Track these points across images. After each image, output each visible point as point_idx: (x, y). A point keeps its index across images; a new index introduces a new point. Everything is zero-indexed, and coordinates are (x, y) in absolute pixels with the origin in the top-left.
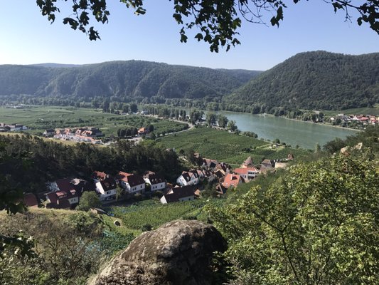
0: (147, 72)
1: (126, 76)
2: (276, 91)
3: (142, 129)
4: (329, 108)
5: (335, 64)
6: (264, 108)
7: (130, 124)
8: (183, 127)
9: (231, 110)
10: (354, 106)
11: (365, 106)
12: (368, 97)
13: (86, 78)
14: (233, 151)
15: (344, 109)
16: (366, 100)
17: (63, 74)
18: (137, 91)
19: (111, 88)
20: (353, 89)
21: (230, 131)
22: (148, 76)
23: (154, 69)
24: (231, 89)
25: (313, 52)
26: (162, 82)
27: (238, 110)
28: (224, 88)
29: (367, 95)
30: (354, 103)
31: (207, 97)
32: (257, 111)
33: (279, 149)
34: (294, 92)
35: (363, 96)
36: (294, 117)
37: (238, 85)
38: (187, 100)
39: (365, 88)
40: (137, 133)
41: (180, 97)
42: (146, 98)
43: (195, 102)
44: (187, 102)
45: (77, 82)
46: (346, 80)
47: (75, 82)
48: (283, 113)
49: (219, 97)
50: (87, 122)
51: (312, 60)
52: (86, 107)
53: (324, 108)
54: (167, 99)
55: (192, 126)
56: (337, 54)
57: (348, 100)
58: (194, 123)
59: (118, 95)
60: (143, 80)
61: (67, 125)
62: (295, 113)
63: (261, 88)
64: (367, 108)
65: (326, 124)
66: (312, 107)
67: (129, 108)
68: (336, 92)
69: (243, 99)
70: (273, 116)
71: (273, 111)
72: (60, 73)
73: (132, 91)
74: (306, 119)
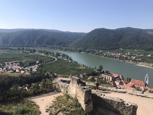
0: (39, 35)
1: (31, 36)
2: (87, 43)
3: (38, 62)
4: (105, 50)
5: (107, 33)
6: (83, 50)
7: (33, 59)
8: (53, 59)
9: (71, 50)
10: (113, 49)
11: (116, 49)
12: (118, 46)
13: (14, 37)
14: (69, 69)
15: (110, 50)
16: (117, 47)
17: (3, 35)
18: (35, 42)
19: (25, 41)
20: (113, 43)
21: (69, 61)
22: (39, 36)
23: (42, 34)
24: (72, 41)
25: (100, 29)
26: (45, 39)
27: (74, 51)
28: (69, 41)
29: (117, 45)
30: (113, 48)
31: (63, 45)
32: (80, 51)
33: (84, 68)
34: (93, 44)
35: (116, 45)
36: (92, 54)
37: (75, 40)
38: (55, 46)
39: (117, 42)
40: (36, 63)
41: (52, 45)
42: (39, 45)
43: (58, 47)
44: (55, 47)
45: (10, 39)
46: (111, 39)
47: (9, 39)
48: (89, 52)
49: (67, 45)
50: (17, 58)
51: (100, 32)
52: (15, 50)
53: (103, 50)
54: (47, 46)
55: (56, 59)
56: (108, 29)
57: (111, 47)
58: (57, 58)
59: (28, 44)
60: (37, 38)
61: (9, 60)
62: (93, 52)
63: (82, 42)
64: (117, 50)
65: (103, 56)
66: (99, 49)
67: (32, 51)
68: (107, 44)
69: (76, 46)
70: (86, 53)
71: (86, 51)
72: (2, 35)
73: (33, 42)
74: (96, 55)
